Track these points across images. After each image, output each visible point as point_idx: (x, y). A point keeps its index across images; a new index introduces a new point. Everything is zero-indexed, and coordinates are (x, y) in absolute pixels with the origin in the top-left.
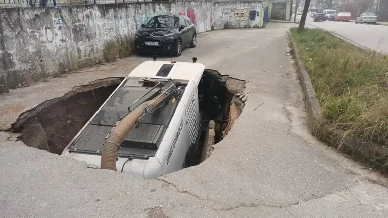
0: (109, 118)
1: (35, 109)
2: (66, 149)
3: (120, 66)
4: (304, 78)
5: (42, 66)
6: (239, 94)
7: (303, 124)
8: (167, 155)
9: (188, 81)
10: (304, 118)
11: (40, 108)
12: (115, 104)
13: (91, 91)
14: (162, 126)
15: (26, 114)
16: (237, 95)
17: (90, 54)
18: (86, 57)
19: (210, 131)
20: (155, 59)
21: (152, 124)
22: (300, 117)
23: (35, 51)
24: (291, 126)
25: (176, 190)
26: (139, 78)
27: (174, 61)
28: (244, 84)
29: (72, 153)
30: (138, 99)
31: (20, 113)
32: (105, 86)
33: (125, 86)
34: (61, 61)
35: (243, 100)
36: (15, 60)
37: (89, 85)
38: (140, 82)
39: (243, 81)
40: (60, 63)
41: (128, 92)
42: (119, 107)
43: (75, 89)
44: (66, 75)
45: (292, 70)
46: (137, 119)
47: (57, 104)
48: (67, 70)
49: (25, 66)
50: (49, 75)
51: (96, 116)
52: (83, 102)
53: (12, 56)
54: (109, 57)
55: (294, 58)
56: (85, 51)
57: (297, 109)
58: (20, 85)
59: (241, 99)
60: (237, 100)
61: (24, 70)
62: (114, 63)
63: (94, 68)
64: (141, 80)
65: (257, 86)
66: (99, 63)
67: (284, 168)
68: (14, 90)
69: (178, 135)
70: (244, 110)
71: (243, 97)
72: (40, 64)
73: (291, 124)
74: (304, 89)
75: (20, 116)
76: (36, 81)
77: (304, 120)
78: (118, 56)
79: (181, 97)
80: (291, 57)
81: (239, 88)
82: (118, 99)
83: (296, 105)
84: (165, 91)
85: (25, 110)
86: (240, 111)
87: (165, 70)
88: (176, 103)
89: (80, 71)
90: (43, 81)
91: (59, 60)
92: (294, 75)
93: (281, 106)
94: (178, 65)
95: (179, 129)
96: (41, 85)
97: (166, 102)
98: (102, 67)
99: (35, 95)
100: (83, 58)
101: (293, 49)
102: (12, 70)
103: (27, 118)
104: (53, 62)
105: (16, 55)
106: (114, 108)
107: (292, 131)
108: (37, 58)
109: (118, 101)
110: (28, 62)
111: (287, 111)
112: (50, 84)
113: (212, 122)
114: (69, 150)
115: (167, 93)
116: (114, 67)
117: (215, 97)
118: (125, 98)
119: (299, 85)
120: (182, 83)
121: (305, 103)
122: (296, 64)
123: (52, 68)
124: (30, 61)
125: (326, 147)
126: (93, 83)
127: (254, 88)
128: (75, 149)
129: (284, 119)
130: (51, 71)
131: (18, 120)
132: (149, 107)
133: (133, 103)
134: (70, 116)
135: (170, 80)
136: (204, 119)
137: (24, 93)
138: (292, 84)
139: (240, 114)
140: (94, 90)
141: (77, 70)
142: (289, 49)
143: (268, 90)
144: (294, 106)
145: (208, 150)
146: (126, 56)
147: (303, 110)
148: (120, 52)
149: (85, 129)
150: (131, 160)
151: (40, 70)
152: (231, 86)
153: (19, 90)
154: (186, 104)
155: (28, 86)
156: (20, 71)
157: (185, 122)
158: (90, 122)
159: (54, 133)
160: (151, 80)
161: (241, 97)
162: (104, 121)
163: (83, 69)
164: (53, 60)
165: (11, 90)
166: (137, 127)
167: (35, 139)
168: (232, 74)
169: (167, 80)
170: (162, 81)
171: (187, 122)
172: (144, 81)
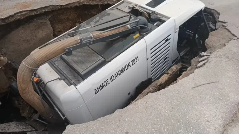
6: (204, 54)
8: (96, 86)
11: (43, 11)
12: (91, 23)
13: (98, 5)
14: (102, 59)
16: (202, 53)
19: (162, 77)
21: (97, 53)
26: (130, 3)
28: (230, 40)
33: (115, 8)
38: (129, 8)
59: (199, 62)
64: (131, 5)
69: (123, 69)
71: (203, 60)
79: (147, 34)
82: (97, 19)
88: (136, 39)
95: (128, 65)
109: (95, 21)
113: (174, 68)
120: (163, 19)
140: (101, 5)
149: (62, 36)
157: (141, 59)
160: (138, 8)
169: (151, 12)
170: (146, 12)
171: (147, 59)
172: (132, 7)
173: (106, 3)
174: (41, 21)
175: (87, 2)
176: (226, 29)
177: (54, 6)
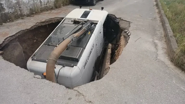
0: (54, 42)
1: (14, 35)
2: (30, 58)
3: (62, 11)
4: (166, 22)
5: (21, 11)
6: (126, 31)
7: (165, 53)
8: (84, 64)
9: (98, 21)
10: (165, 49)
11: (17, 35)
12: (57, 34)
13: (46, 25)
14: (82, 48)
15: (8, 39)
16: (125, 31)
17: (47, 4)
18: (45, 6)
19: (108, 50)
20: (81, 8)
21: (77, 46)
22: (163, 48)
23: (16, 2)
24: (157, 54)
25: (84, 99)
26: (71, 19)
27: (91, 9)
28: (130, 24)
29: (33, 61)
30: (69, 33)
31: (5, 38)
32: (53, 22)
33: (63, 23)
34: (31, 7)
35: (129, 34)
36: (5, 7)
37: (45, 21)
38: (72, 21)
39: (129, 22)
40: (31, 9)
41: (64, 27)
42: (59, 36)
43: (37, 24)
44: (34, 15)
45: (157, 16)
46: (67, 45)
47: (27, 32)
48: (34, 13)
49: (10, 11)
50: (25, 15)
51: (47, 40)
52: (42, 31)
53: (3, 5)
54: (57, 5)
55: (158, 8)
56: (44, 2)
57: (161, 42)
58: (8, 21)
59: (127, 34)
60: (125, 34)
61: (11, 12)
62: (59, 9)
63: (49, 12)
64: (72, 20)
65: (137, 25)
66: (52, 9)
67: (154, 86)
68: (5, 24)
69: (91, 52)
70: (129, 41)
71: (129, 33)
72: (19, 9)
73: (157, 53)
74: (165, 29)
75: (5, 40)
76: (17, 19)
77: (165, 50)
78: (62, 5)
79: (93, 31)
80: (156, 8)
81: (127, 27)
82: (59, 30)
83: (160, 39)
84: (85, 27)
85: (8, 36)
86: (127, 42)
87: (86, 15)
88: (90, 34)
89: (42, 13)
90: (21, 19)
91: (30, 7)
92: (158, 19)
93: (151, 40)
94: (93, 12)
95: (92, 49)
96: (20, 21)
97: (85, 34)
98: (53, 11)
99: (15, 27)
100: (43, 6)
101: (157, 3)
102: (4, 13)
103: (10, 40)
104: (26, 8)
105: (6, 4)
106: (57, 36)
107: (158, 58)
108: (18, 6)
109: (59, 32)
110: (13, 8)
111: (155, 43)
112: (25, 20)
113: (110, 45)
114: (32, 59)
115: (85, 29)
116: (59, 11)
117: (113, 30)
118: (63, 30)
119: (161, 26)
120: (95, 22)
121: (165, 38)
122: (159, 12)
123: (26, 12)
124: (14, 8)
125: (180, 71)
126: (47, 21)
127: (135, 27)
128: (35, 59)
129: (153, 49)
130: (25, 13)
131: (4, 42)
132: (74, 38)
133: (66, 35)
134: (36, 38)
135: (88, 20)
136: (106, 41)
137: (10, 25)
138: (157, 25)
139: (127, 44)
140: (48, 24)
141: (40, 12)
142: (155, 3)
143: (144, 29)
144: (159, 40)
145: (107, 62)
146: (66, 5)
147: (164, 43)
148: (63, 3)
149: (41, 47)
150: (64, 67)
151: (20, 13)
152: (122, 25)
153: (8, 23)
154: (96, 35)
155: (13, 21)
156: (8, 13)
157: (95, 44)
158: (44, 43)
159: (27, 47)
160: (78, 20)
161: (127, 33)
162: (51, 43)
163: (43, 12)
164: (26, 7)
165: (4, 24)
166: (67, 49)
167: (16, 51)
168: (123, 17)
169: (86, 21)
170: (84, 21)
171: (96, 45)
172: (74, 20)
173: (51, 23)
174: (14, 43)
175: (40, 24)
176: (124, 20)
177: (23, 30)
